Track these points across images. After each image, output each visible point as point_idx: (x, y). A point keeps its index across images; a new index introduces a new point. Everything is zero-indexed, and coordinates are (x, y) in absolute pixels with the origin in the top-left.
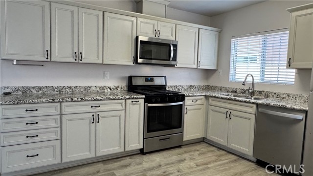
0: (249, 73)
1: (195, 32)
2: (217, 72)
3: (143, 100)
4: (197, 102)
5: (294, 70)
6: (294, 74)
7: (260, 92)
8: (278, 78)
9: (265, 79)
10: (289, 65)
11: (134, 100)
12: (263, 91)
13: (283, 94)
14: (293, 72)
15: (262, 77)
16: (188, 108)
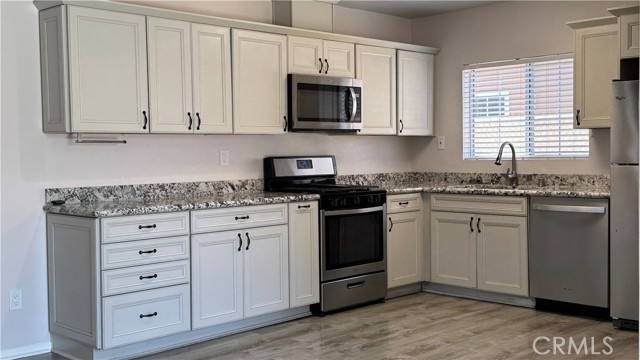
0: (504, 140)
1: (390, 59)
2: (433, 141)
3: (316, 203)
4: (408, 206)
5: (587, 131)
6: (587, 138)
7: (529, 178)
8: (560, 146)
9: (536, 150)
10: (578, 123)
11: (302, 204)
12: (535, 175)
13: (572, 177)
14: (584, 135)
15: (530, 146)
16: (394, 218)
